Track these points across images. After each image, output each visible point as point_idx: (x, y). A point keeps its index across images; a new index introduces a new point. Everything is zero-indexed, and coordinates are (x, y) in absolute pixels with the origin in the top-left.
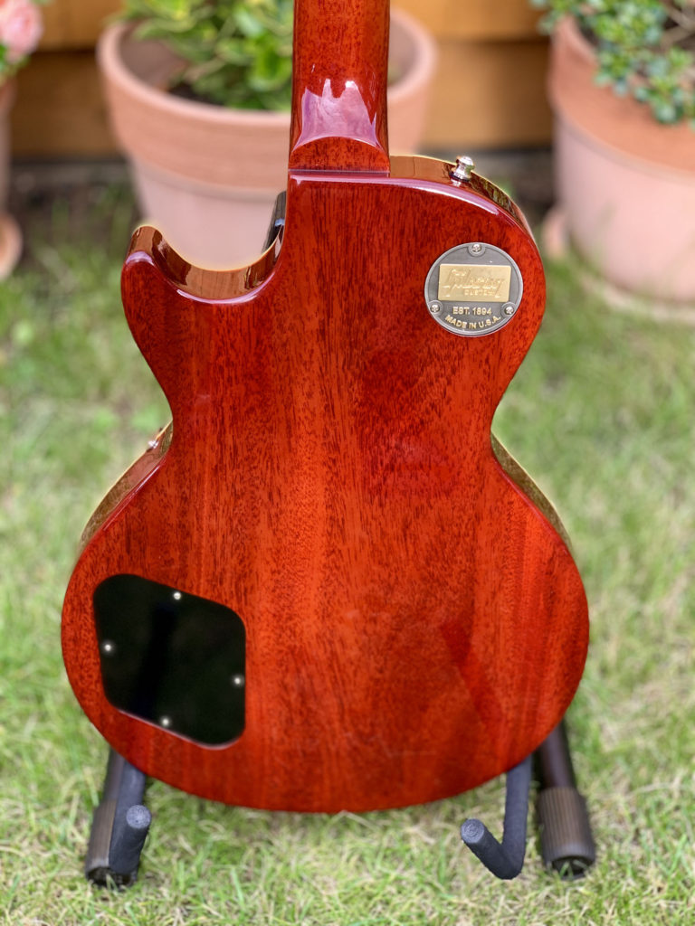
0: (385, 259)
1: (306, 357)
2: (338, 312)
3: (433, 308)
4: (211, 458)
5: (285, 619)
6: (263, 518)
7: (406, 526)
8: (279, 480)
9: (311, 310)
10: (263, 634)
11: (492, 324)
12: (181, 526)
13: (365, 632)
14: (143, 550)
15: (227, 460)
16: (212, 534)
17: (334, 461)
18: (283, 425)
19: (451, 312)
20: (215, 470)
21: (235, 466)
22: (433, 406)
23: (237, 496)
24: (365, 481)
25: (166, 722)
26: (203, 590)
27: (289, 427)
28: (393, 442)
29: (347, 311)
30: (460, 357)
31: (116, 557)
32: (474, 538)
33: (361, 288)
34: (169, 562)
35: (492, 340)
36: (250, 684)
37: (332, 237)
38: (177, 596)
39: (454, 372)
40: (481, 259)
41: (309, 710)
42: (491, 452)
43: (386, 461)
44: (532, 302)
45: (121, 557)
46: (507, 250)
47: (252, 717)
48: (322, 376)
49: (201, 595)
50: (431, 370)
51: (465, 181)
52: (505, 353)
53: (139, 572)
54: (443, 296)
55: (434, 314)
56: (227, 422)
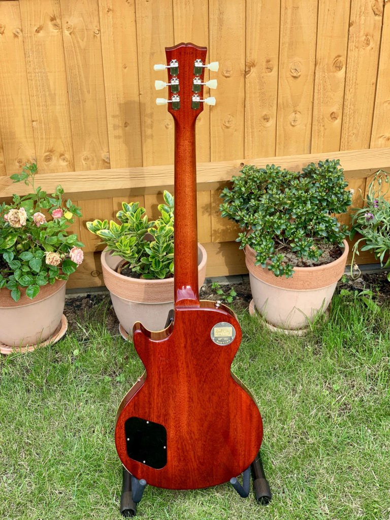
0: (200, 327)
1: (181, 353)
2: (189, 341)
3: (213, 339)
4: (157, 382)
5: (178, 427)
6: (171, 398)
7: (210, 398)
8: (175, 387)
9: (182, 341)
10: (172, 432)
11: (228, 342)
12: (149, 402)
13: (200, 430)
14: (138, 409)
15: (161, 382)
16: (157, 403)
17: (189, 381)
18: (176, 373)
19: (218, 340)
20: (158, 386)
21: (163, 384)
22: (215, 364)
23: (164, 392)
24: (198, 386)
25: (144, 462)
26: (155, 420)
27: (177, 373)
28: (205, 375)
29: (191, 341)
30: (221, 351)
31: (131, 412)
32: (228, 400)
33: (194, 335)
34: (145, 413)
35: (229, 346)
36: (168, 448)
37: (186, 323)
38: (148, 422)
39: (219, 355)
40: (225, 326)
41: (185, 456)
42: (231, 376)
43: (203, 380)
44: (238, 336)
45: (132, 412)
46: (231, 323)
47: (169, 458)
48: (185, 358)
49: (154, 422)
50: (214, 355)
51: (219, 307)
52: (232, 349)
53: (137, 416)
54: (216, 335)
55: (213, 341)
56: (161, 372)
